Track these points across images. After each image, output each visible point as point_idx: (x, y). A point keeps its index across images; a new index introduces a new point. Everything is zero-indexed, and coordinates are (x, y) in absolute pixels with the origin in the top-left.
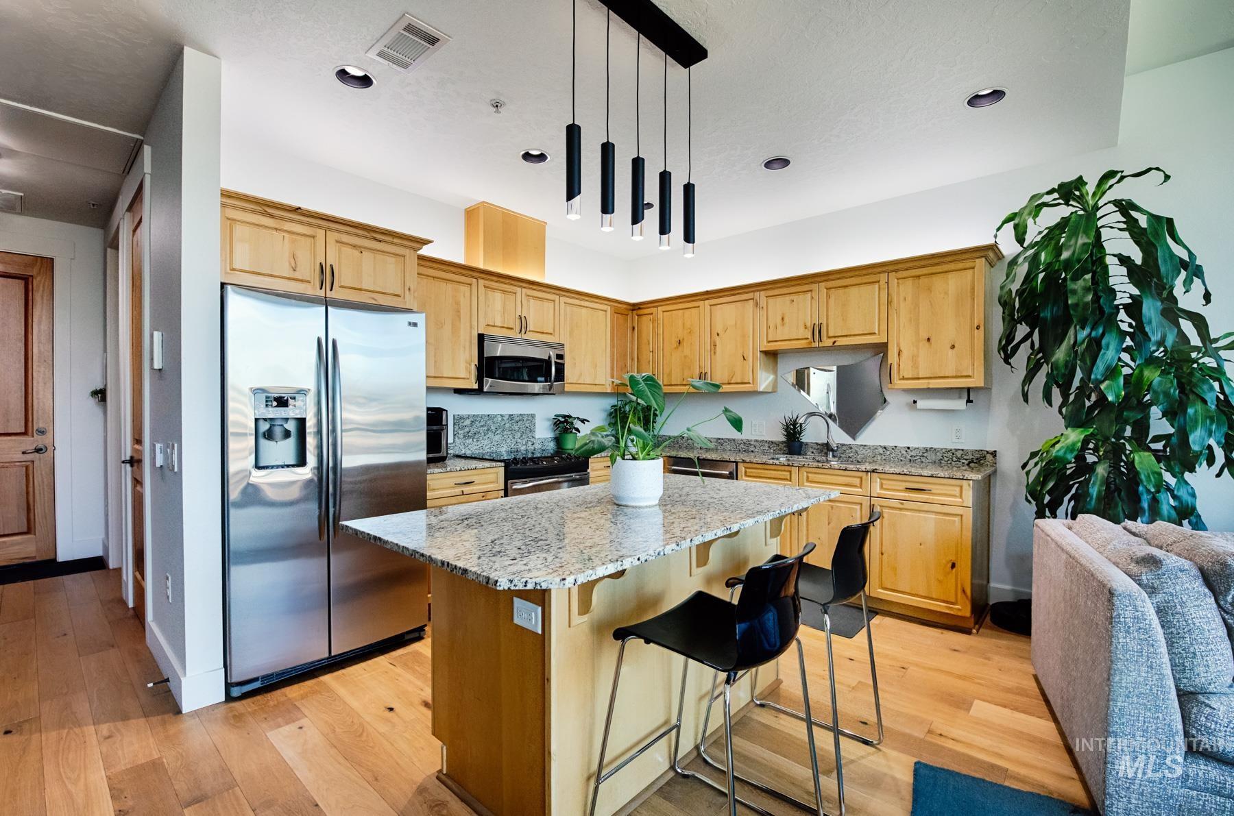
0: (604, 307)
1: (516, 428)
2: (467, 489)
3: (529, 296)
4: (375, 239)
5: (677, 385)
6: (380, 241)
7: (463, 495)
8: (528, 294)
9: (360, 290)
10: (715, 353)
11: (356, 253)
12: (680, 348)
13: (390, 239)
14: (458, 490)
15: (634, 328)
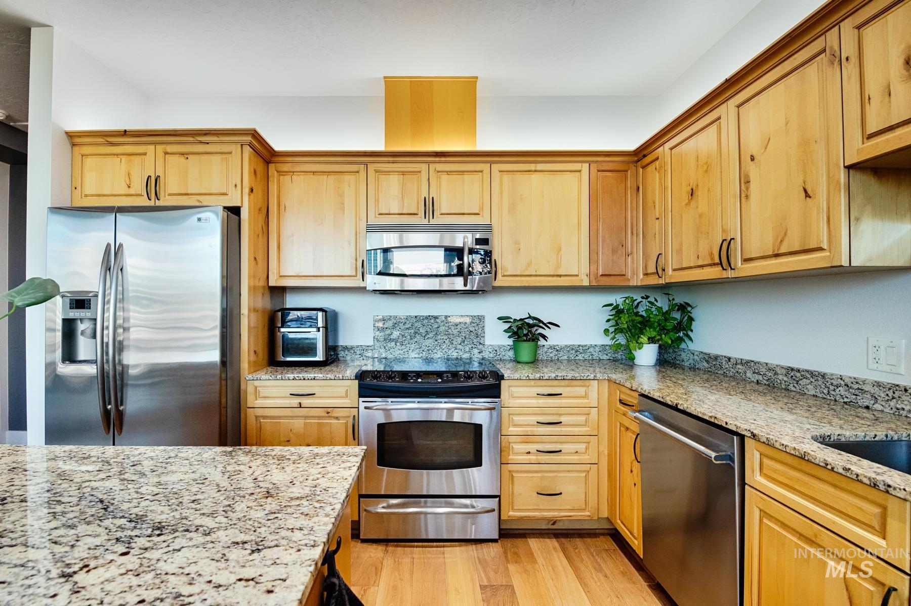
0: (577, 166)
1: (455, 332)
2: (306, 402)
3: (438, 172)
4: (201, 142)
5: (691, 268)
6: (208, 143)
7: (300, 407)
8: (438, 169)
9: (187, 194)
10: (747, 197)
11: (182, 159)
12: (693, 204)
13: (215, 139)
14: (295, 401)
15: (638, 188)
